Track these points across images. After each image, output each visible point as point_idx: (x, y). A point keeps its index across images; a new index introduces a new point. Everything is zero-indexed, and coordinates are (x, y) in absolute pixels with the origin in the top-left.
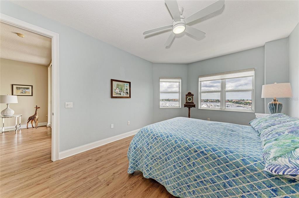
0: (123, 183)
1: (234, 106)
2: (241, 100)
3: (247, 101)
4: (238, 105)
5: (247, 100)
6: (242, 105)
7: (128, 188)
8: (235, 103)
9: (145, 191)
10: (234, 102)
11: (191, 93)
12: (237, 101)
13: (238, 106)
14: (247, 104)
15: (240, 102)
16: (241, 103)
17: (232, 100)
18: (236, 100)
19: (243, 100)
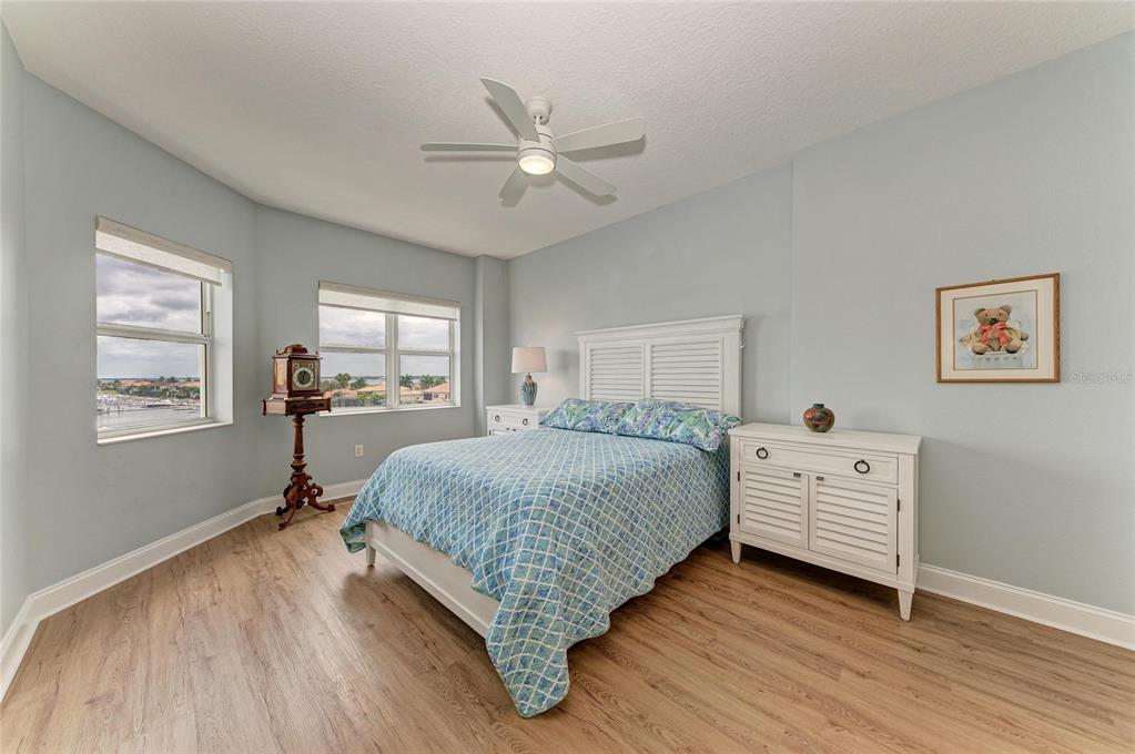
0: (589, 733)
1: (130, 405)
2: (162, 379)
3: (189, 385)
4: (149, 401)
5: (189, 380)
6: (168, 401)
7: (608, 711)
8: (136, 393)
9: (617, 662)
10: (127, 391)
11: (305, 351)
12: (145, 384)
13: (150, 406)
14: (188, 396)
15: (158, 388)
16: (163, 394)
17: (117, 381)
18: (138, 380)
19: (173, 380)
